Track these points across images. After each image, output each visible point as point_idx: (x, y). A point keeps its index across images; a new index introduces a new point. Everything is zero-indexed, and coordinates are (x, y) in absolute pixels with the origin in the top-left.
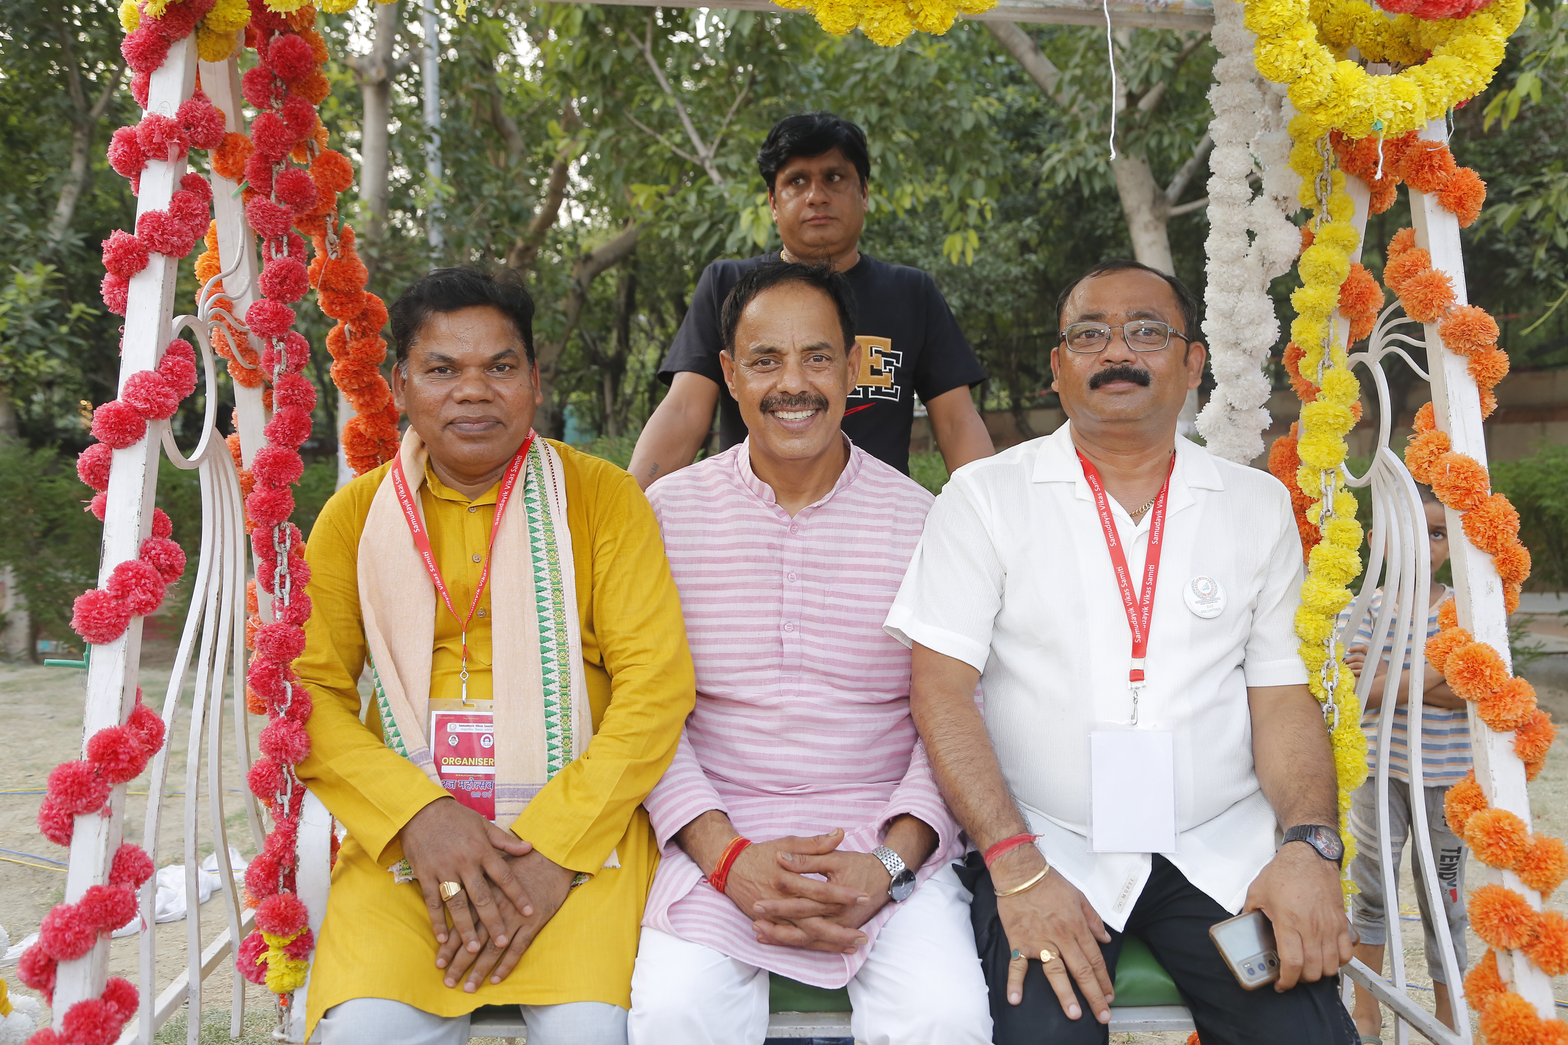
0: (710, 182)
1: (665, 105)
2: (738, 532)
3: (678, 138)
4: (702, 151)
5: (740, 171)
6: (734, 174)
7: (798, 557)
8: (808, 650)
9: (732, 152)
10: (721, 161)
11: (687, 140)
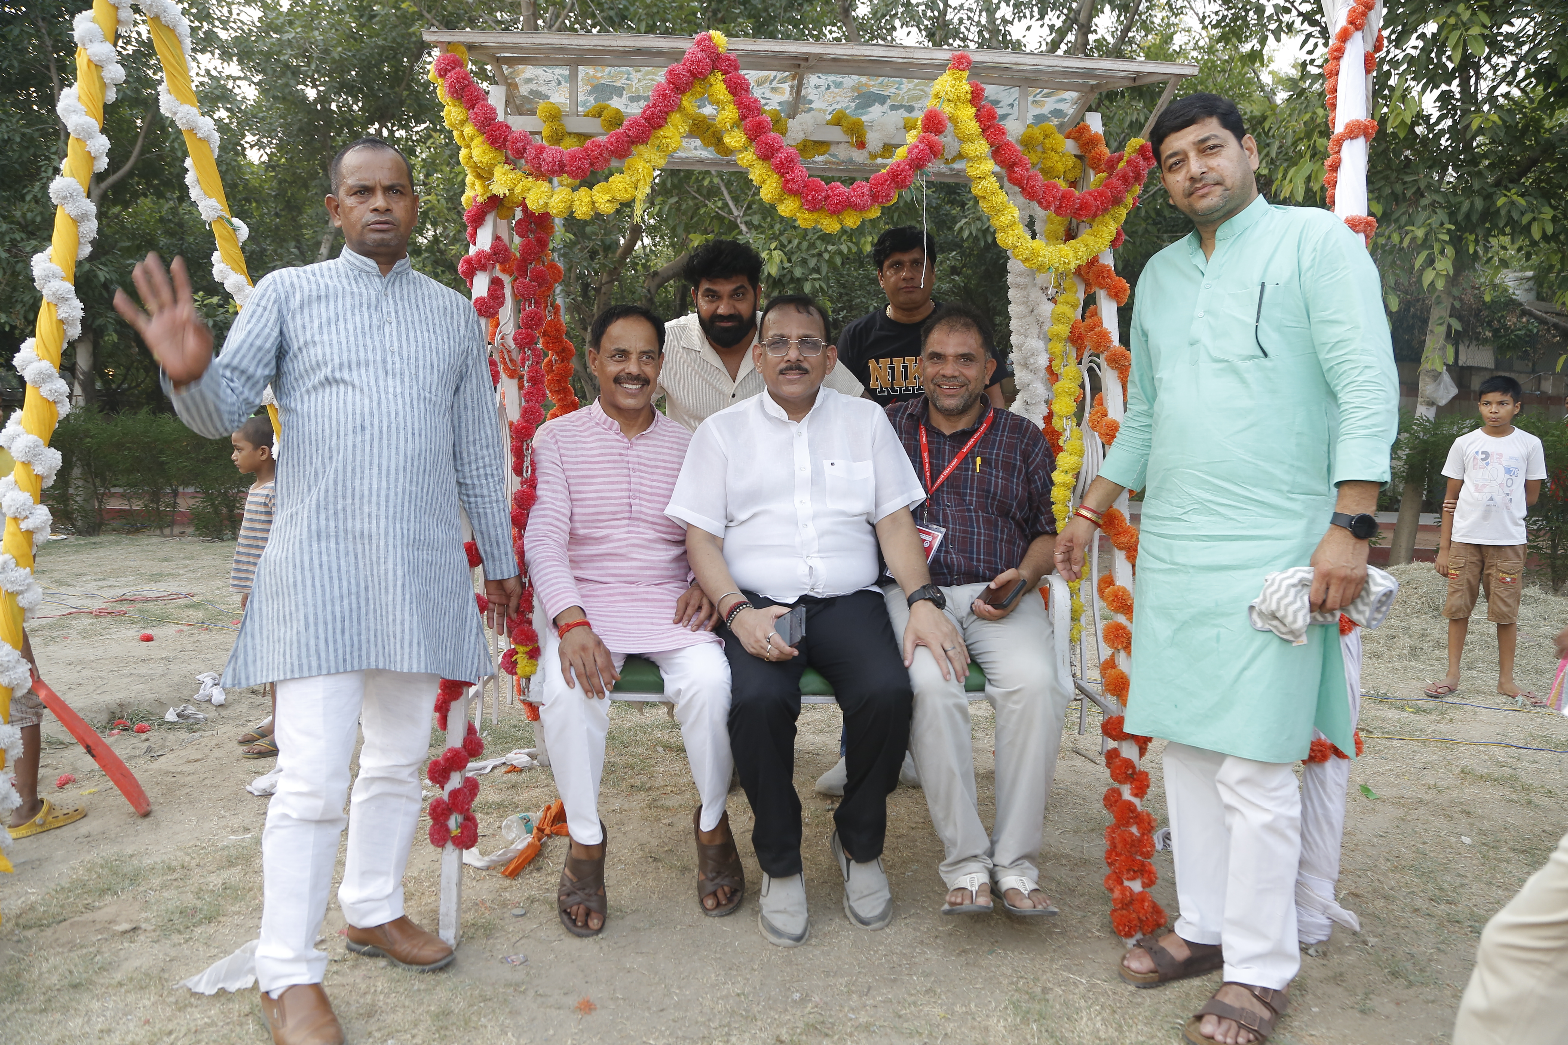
0: (741, 233)
1: (711, 182)
2: (601, 447)
3: (720, 204)
4: (736, 213)
5: (760, 226)
6: (757, 228)
7: (635, 460)
8: (644, 509)
9: (755, 213)
10: (748, 218)
11: (726, 205)
